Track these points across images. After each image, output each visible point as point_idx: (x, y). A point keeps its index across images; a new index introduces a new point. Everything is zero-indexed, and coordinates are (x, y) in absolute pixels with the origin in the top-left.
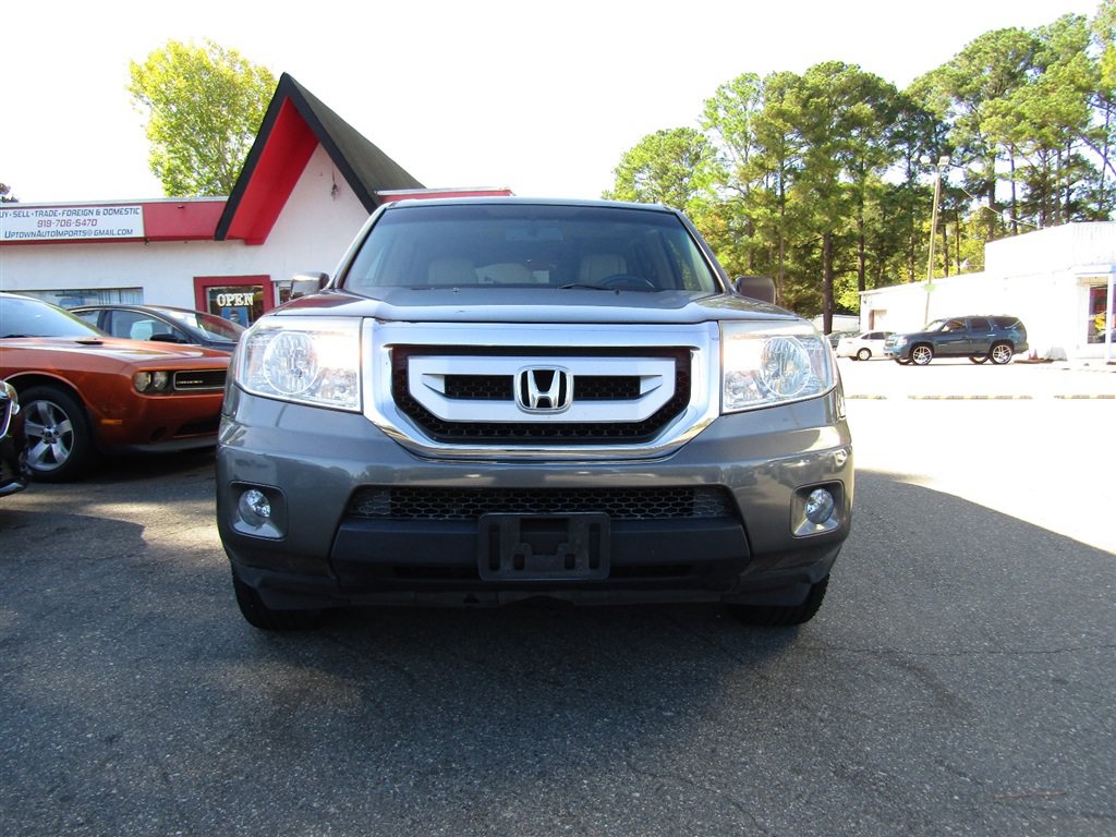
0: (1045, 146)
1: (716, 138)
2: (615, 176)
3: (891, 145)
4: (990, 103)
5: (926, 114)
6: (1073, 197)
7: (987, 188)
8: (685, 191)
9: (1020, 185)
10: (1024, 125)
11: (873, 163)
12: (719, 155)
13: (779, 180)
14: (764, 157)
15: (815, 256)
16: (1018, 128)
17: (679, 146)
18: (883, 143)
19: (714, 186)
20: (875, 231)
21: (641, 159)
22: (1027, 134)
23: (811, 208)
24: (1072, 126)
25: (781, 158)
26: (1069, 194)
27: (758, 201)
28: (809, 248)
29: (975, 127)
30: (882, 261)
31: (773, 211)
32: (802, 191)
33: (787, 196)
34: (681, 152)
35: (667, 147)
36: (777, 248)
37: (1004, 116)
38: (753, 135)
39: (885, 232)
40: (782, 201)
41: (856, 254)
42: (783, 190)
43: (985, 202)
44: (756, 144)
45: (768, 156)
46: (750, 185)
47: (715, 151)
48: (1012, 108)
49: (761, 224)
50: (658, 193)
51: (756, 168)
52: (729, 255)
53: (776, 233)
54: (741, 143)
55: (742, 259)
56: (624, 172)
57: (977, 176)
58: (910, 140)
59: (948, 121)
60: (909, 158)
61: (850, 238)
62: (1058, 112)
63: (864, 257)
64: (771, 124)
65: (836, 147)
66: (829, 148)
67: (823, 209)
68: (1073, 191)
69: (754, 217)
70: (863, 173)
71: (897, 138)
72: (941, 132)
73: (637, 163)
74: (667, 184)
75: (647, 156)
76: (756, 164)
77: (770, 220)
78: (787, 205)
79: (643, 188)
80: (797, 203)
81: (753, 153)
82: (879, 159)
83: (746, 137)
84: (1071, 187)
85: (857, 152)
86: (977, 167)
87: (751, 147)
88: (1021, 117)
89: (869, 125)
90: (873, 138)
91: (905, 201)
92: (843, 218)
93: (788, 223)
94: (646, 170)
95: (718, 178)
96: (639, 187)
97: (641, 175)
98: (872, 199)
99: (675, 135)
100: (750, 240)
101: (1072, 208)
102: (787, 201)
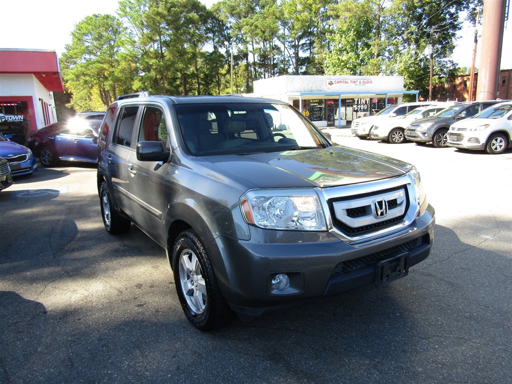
0: (265, 40)
1: (126, 22)
2: (72, 37)
3: (206, 34)
4: (245, 19)
5: (219, 21)
6: (275, 62)
7: (246, 56)
8: (112, 47)
9: (256, 55)
10: (258, 31)
11: (198, 41)
12: (129, 31)
13: (159, 46)
14: (152, 34)
15: (177, 83)
16: (256, 32)
17: (107, 24)
18: (202, 32)
19: (129, 47)
20: (203, 72)
21: (87, 29)
22: (259, 35)
23: (176, 61)
24: (273, 33)
25: (160, 35)
26: (273, 61)
27: (151, 56)
28: (175, 79)
29: (240, 29)
30: (208, 86)
31: (159, 61)
32: (171, 52)
33: (165, 54)
34: (108, 27)
35: (100, 24)
36: (162, 79)
37: (251, 26)
38: (145, 23)
39: (208, 73)
40: (162, 56)
41: (195, 82)
42: (162, 51)
43: (244, 62)
44: (148, 27)
45: (154, 34)
46: (146, 47)
47: (126, 28)
48: (253, 23)
49: (154, 67)
50: (98, 48)
51: (149, 40)
52: (139, 81)
53: (160, 71)
54: (140, 26)
55: (146, 84)
56: (77, 35)
57: (242, 51)
58: (214, 32)
59: (229, 25)
60: (213, 40)
61: (194, 75)
62: (270, 27)
63: (199, 84)
64: (154, 18)
65: (185, 33)
66: (182, 33)
67: (182, 62)
68: (275, 59)
69: (151, 64)
70: (196, 46)
71: (208, 30)
72: (225, 30)
73: (84, 31)
74: (102, 43)
75: (90, 27)
76: (148, 37)
77: (158, 65)
78: (166, 58)
79: (90, 44)
80: (170, 58)
81: (145, 31)
82: (202, 40)
83: (143, 24)
84: (274, 57)
85: (193, 36)
86: (241, 46)
87: (145, 29)
88: (256, 27)
89: (198, 24)
90: (199, 30)
91: (214, 60)
92: (189, 66)
93: (167, 67)
94: (89, 35)
95: (131, 43)
96: (87, 44)
97: (87, 37)
98: (201, 58)
99: (104, 18)
100: (149, 75)
101: (275, 65)
102: (165, 56)
